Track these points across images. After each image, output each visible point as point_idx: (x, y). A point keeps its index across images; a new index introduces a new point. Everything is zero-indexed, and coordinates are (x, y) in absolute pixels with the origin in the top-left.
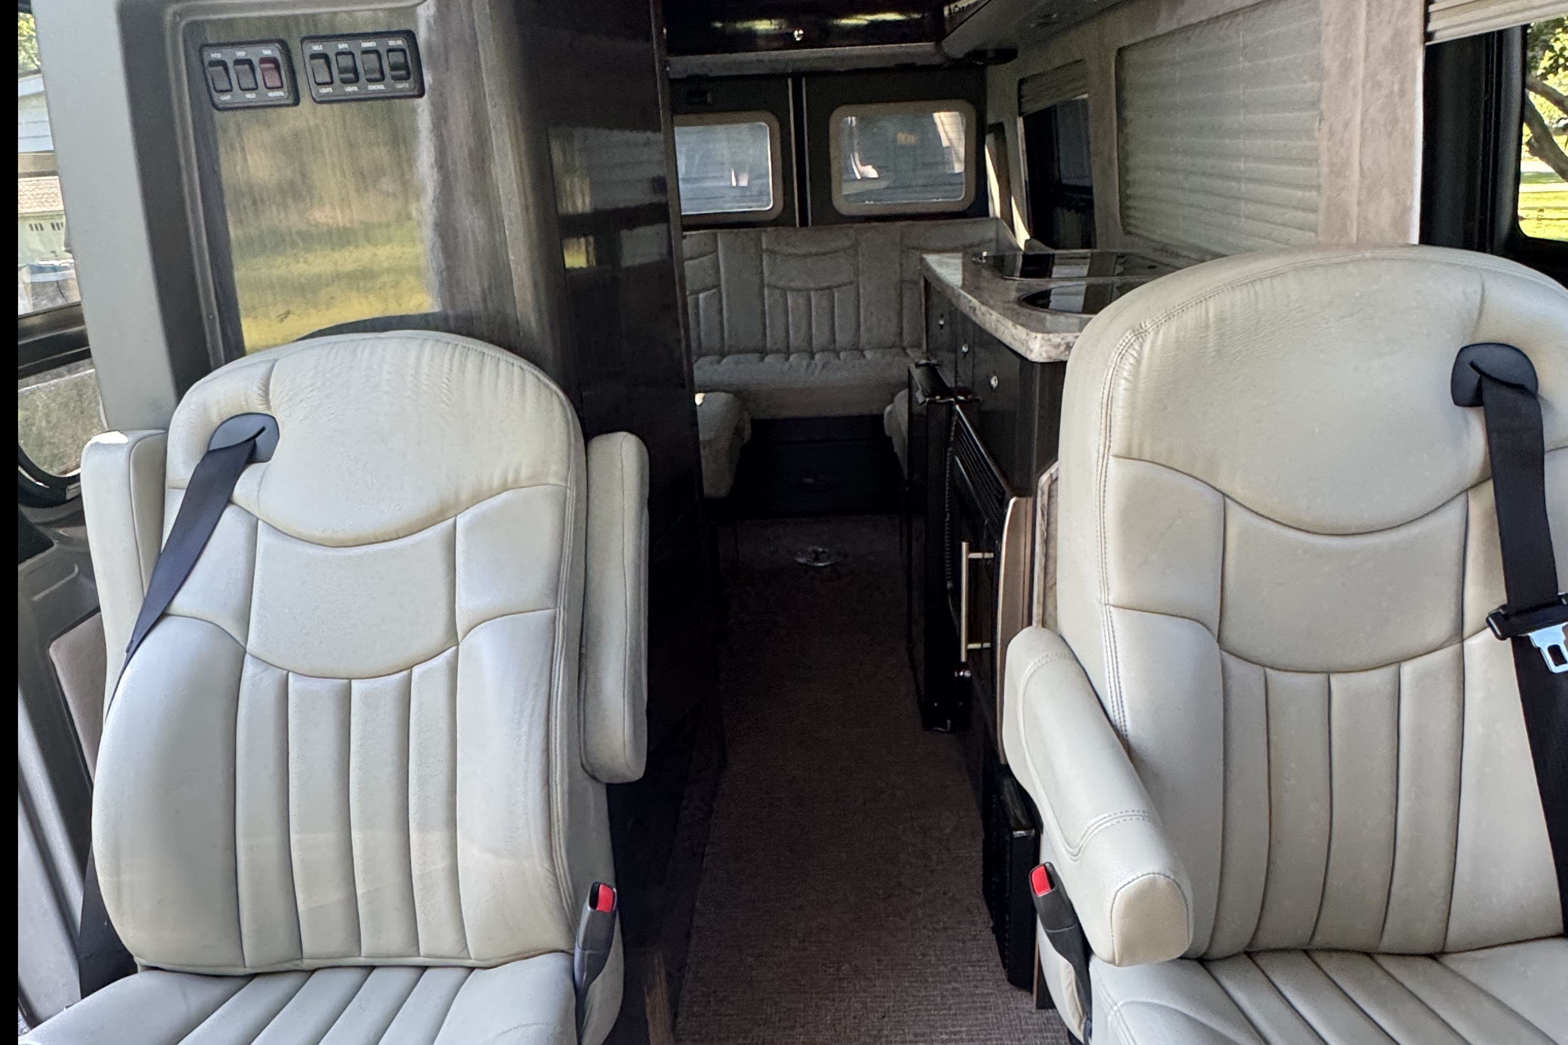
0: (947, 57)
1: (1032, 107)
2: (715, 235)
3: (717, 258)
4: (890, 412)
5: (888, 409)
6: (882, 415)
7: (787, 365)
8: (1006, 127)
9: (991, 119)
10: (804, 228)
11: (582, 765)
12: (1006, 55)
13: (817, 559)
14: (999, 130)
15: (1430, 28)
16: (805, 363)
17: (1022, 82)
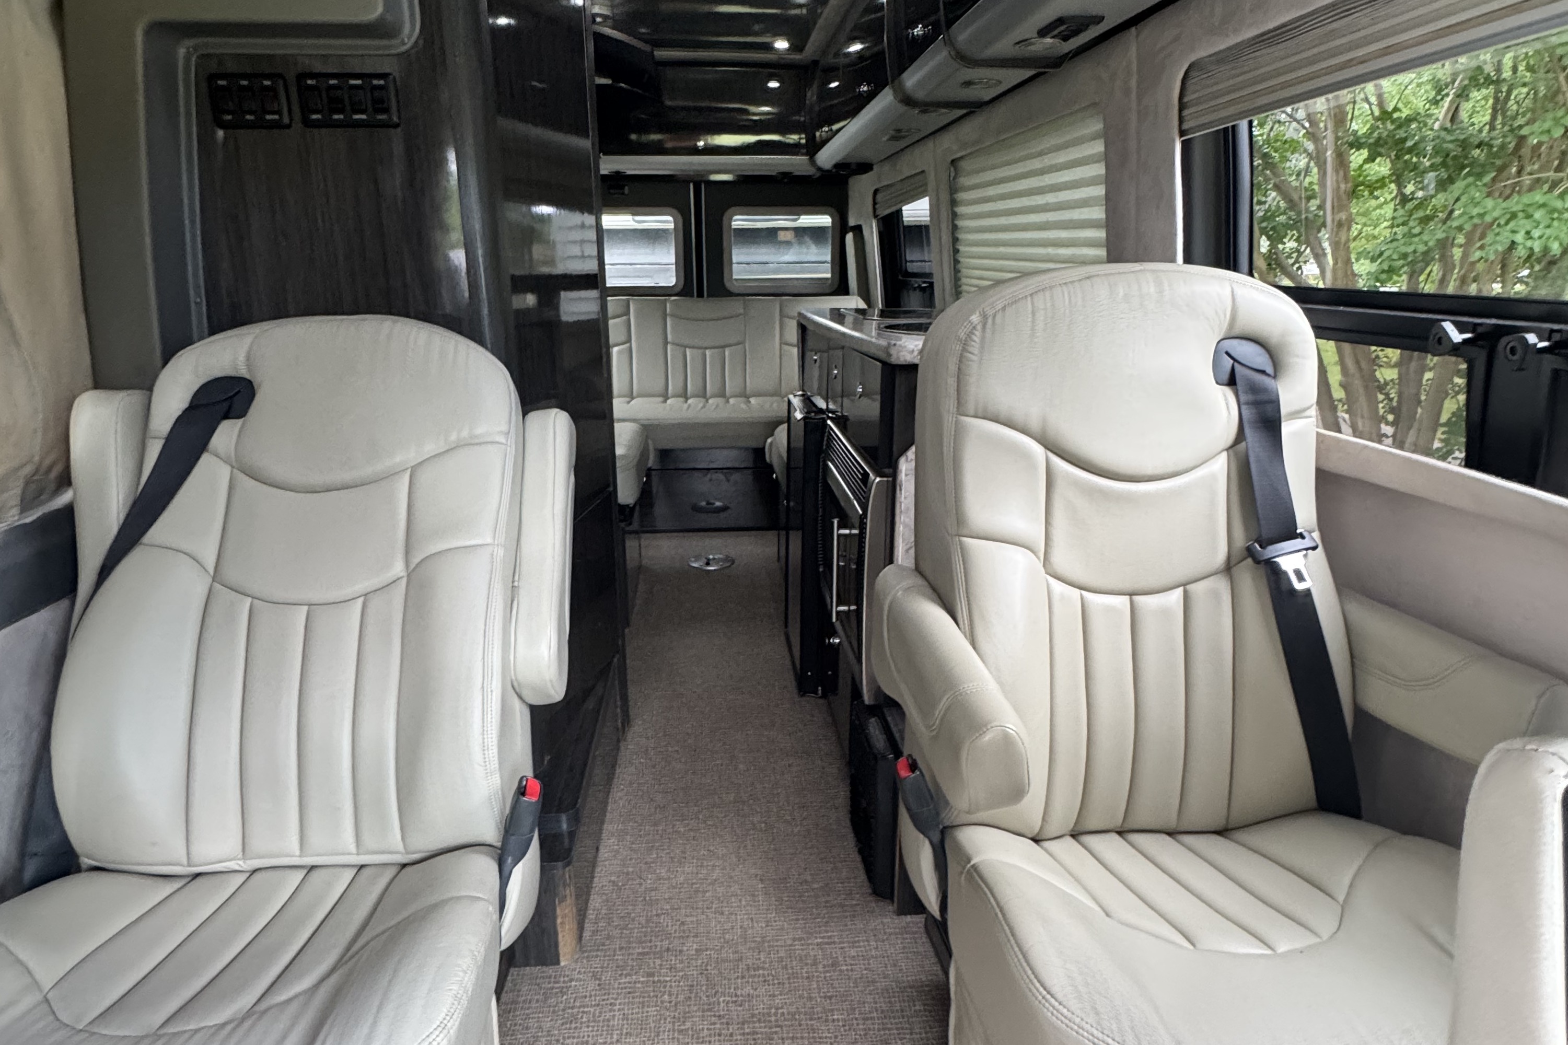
0: (820, 169)
1: (884, 212)
2: (628, 301)
3: (629, 320)
4: (771, 443)
5: (769, 440)
6: (764, 448)
7: (686, 406)
8: (864, 228)
9: (852, 222)
10: (700, 299)
11: (513, 686)
12: (865, 167)
13: (708, 564)
14: (858, 230)
15: (1185, 126)
16: (701, 405)
17: (876, 192)
